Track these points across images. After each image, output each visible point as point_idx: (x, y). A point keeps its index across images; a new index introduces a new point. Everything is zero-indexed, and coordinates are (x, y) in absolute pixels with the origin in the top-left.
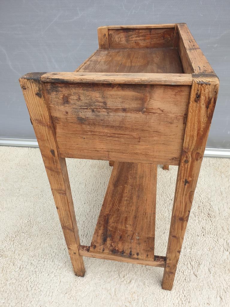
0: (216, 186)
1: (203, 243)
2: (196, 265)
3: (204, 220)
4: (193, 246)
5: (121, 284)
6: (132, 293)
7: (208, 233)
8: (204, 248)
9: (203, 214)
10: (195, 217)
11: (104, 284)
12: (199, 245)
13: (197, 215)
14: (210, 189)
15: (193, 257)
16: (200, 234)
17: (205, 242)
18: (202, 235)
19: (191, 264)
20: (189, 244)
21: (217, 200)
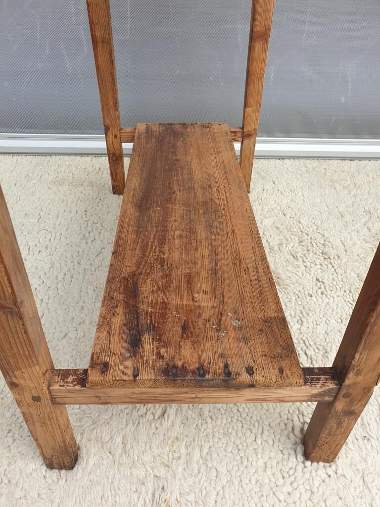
0: (328, 205)
1: (324, 309)
2: (320, 356)
3: (316, 264)
4: (304, 317)
5: (139, 423)
6: (170, 442)
7: (332, 289)
8: (330, 319)
9: (311, 254)
10: (297, 260)
11: (92, 427)
12: (318, 313)
13: (300, 257)
14: (316, 210)
15: (309, 338)
16: (315, 292)
17: (328, 307)
18: (319, 292)
19: (306, 354)
20: (293, 314)
21: (335, 227)
